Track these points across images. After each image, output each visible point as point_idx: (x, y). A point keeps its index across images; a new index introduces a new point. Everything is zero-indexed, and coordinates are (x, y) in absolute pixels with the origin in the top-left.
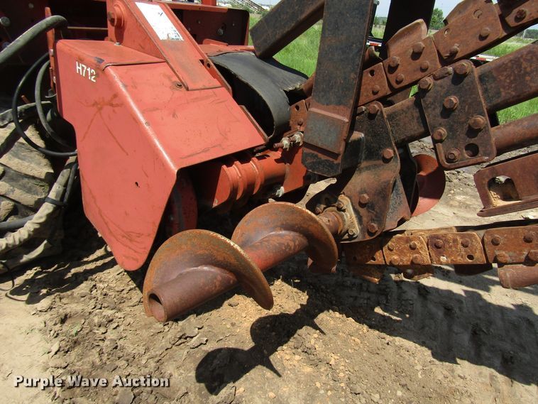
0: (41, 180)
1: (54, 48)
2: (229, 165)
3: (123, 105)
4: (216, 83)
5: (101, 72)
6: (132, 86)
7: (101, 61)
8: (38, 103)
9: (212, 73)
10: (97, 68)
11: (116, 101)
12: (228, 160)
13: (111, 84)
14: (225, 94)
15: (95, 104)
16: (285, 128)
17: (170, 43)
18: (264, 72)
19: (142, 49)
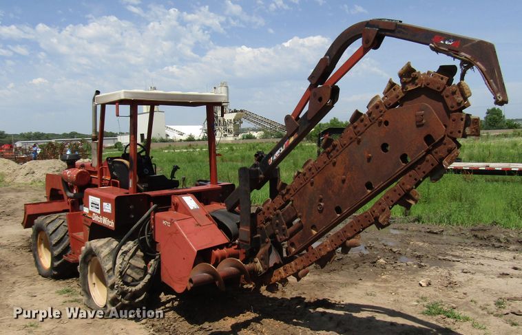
0: (142, 269)
1: (154, 216)
2: (215, 250)
3: (180, 233)
4: (211, 222)
5: (172, 223)
6: (182, 226)
7: (172, 220)
8: (146, 236)
9: (210, 219)
10: (171, 222)
11: (177, 232)
12: (215, 248)
13: (175, 227)
14: (215, 227)
15: (170, 234)
16: (236, 236)
17: (195, 210)
18: (228, 217)
19: (185, 213)
